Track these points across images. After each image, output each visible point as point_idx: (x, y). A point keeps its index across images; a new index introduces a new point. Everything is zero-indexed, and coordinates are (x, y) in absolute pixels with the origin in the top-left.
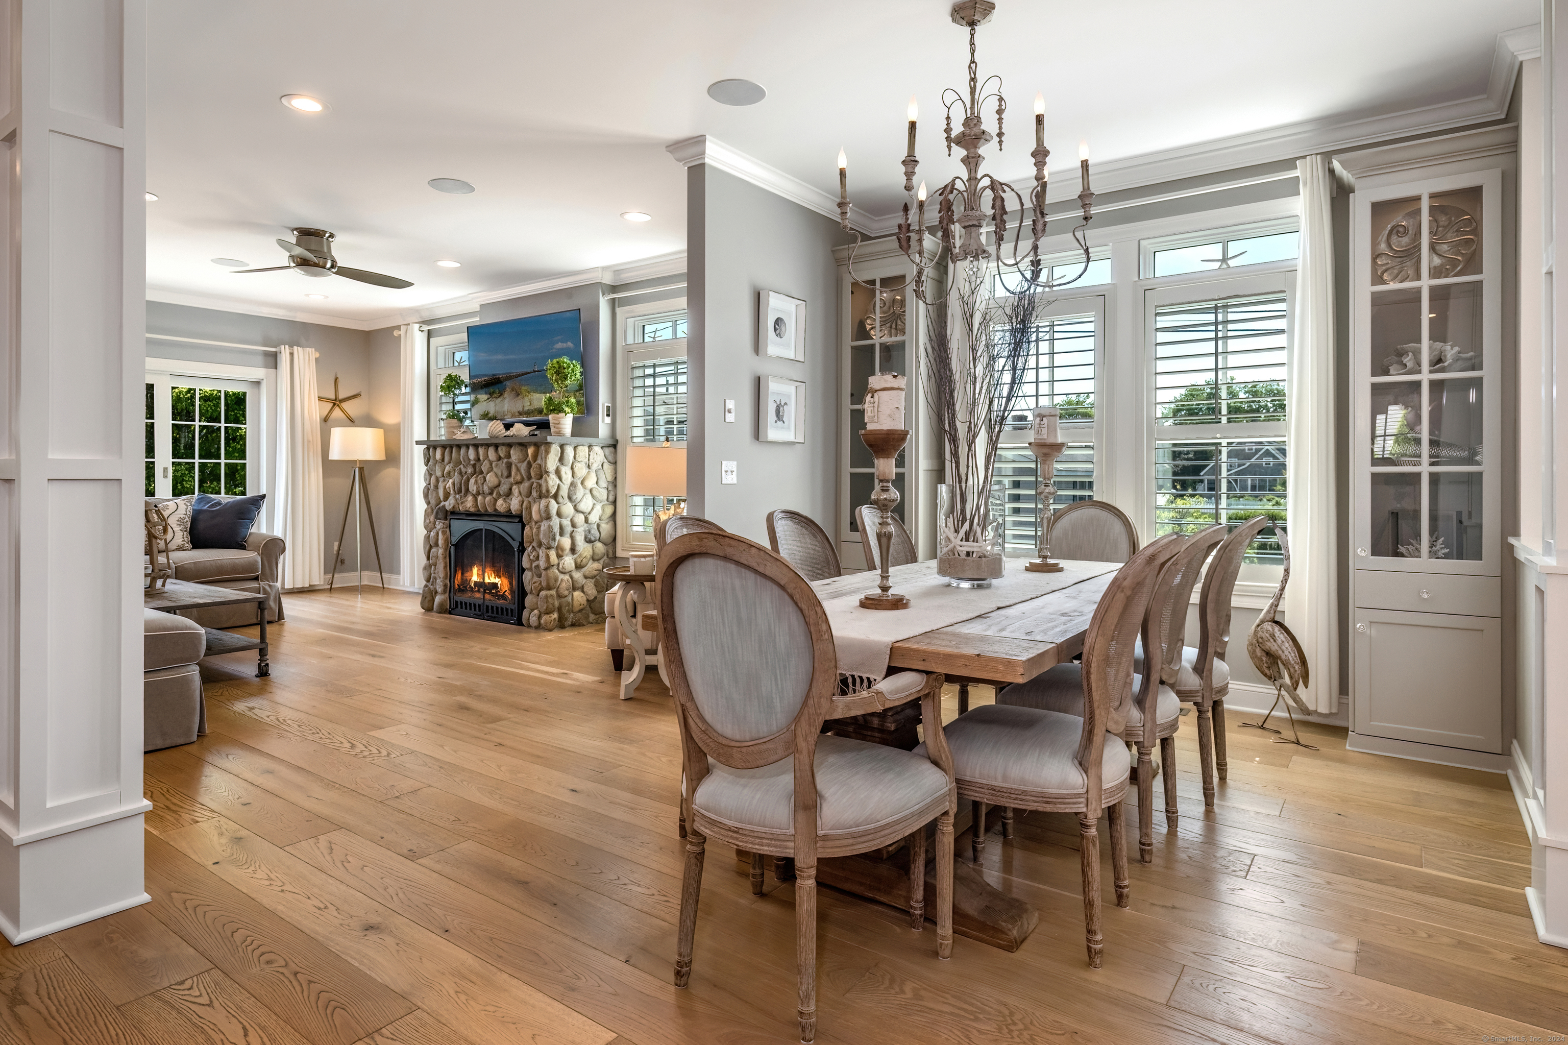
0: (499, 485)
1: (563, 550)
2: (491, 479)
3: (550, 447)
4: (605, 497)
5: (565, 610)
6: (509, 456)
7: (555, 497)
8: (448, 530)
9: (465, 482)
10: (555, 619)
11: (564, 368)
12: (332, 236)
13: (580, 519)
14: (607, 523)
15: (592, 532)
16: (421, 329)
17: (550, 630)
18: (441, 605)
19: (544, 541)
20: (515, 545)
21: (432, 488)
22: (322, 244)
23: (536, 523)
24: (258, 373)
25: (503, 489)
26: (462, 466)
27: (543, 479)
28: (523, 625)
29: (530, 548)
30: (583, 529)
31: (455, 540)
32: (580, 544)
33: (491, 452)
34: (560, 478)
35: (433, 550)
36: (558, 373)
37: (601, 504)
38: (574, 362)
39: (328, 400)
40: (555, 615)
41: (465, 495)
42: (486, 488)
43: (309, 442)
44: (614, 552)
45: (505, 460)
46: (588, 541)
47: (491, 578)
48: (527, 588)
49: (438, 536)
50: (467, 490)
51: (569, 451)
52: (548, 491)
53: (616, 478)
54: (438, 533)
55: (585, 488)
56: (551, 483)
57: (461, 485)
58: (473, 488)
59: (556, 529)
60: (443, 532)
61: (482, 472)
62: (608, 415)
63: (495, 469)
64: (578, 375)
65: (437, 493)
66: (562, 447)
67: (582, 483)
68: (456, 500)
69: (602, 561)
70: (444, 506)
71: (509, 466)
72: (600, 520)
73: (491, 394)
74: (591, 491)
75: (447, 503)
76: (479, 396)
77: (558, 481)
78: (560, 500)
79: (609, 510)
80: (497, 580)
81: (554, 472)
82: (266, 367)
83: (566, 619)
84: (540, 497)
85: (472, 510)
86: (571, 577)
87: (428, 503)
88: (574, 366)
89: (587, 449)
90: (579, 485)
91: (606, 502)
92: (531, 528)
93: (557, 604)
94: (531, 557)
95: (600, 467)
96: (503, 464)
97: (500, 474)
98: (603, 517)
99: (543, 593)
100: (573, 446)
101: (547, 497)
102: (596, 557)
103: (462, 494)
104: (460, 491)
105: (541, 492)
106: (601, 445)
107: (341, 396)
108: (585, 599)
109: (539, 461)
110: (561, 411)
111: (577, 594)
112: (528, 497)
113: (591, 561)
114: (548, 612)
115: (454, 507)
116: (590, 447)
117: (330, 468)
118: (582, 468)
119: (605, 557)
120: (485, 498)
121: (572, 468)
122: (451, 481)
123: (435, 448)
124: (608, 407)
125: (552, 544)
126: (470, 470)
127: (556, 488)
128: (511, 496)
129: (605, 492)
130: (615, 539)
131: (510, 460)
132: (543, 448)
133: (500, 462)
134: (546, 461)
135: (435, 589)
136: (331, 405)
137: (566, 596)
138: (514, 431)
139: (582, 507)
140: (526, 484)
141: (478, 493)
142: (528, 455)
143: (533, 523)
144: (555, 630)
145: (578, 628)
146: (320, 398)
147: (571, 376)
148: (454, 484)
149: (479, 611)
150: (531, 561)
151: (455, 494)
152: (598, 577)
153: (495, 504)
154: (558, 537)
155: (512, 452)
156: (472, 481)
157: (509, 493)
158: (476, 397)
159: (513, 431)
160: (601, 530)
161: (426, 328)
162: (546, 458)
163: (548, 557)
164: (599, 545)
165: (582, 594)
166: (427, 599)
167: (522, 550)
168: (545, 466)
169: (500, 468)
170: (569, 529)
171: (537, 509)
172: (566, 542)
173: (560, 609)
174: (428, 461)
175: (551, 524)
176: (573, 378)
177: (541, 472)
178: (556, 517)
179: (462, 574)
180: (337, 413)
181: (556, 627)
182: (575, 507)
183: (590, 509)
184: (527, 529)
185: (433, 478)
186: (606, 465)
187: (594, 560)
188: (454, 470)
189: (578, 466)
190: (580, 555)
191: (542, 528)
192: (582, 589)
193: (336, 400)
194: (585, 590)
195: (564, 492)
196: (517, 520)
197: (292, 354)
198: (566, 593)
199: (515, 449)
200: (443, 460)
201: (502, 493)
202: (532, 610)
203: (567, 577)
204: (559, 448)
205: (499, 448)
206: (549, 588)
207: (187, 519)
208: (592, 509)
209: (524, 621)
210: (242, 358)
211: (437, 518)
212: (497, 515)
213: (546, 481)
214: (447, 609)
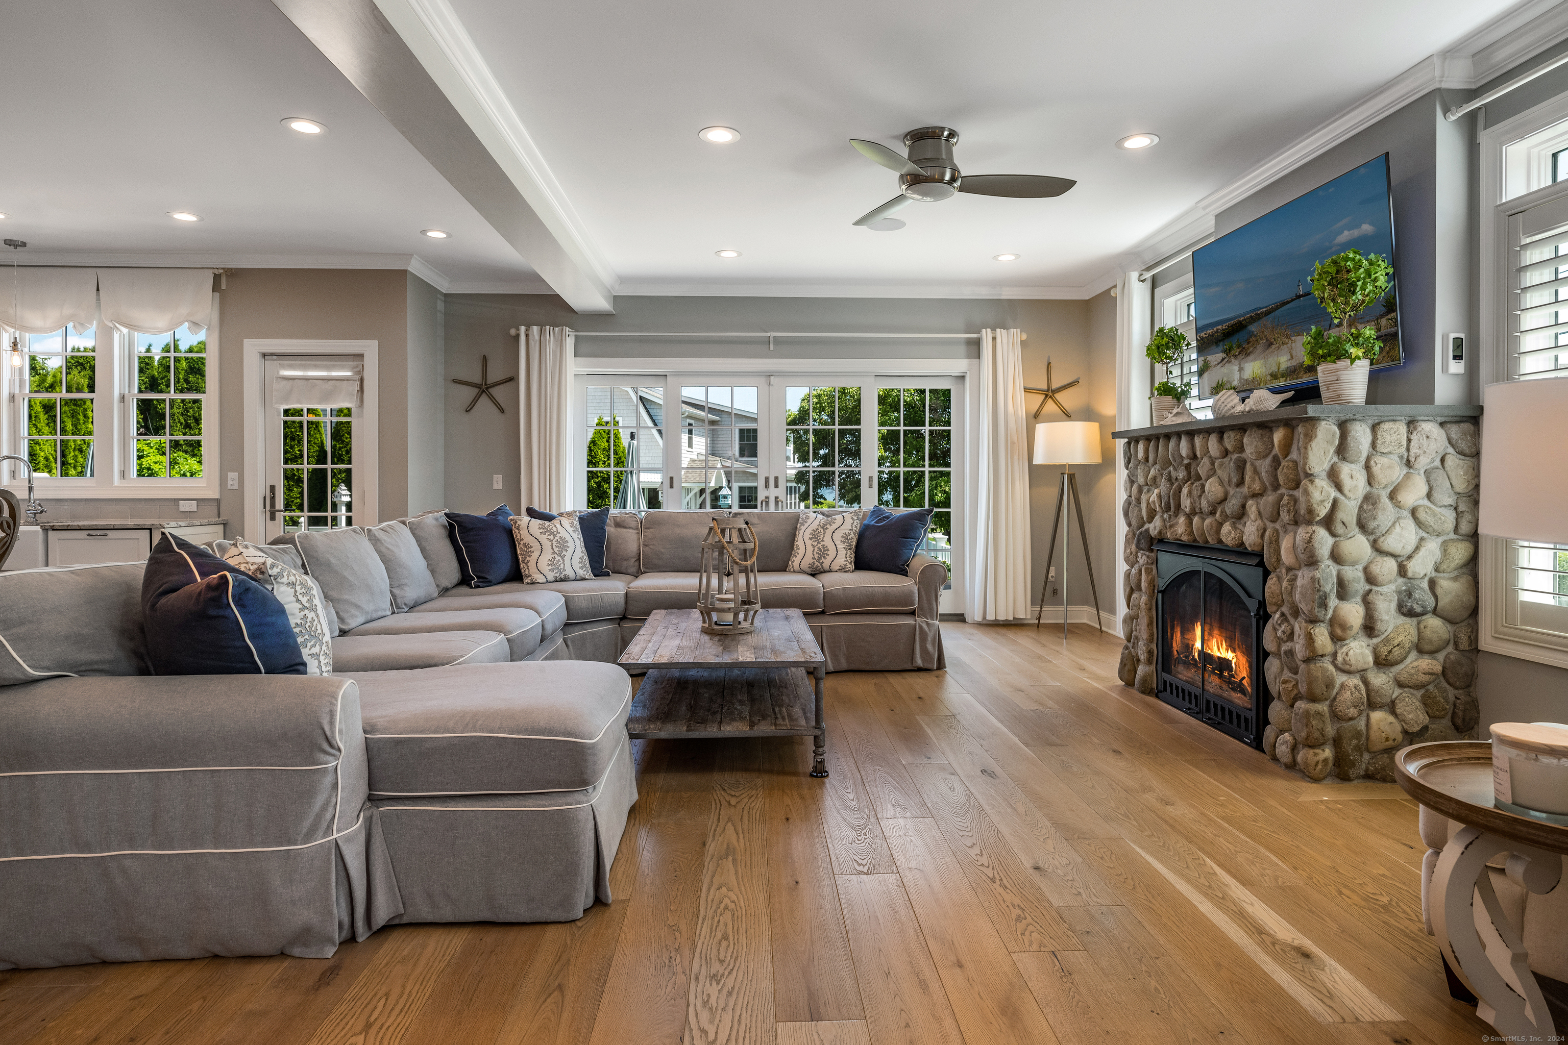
0: (1225, 500)
1: (1344, 627)
2: (1213, 488)
3: (1314, 427)
4: (1450, 524)
5: (1349, 746)
6: (1241, 448)
7: (1328, 522)
8: (1154, 567)
9: (1174, 494)
10: (1325, 761)
11: (1348, 271)
12: (952, 134)
13: (1386, 568)
14: (1455, 579)
15: (1416, 595)
16: (1142, 278)
17: (1316, 780)
18: (1144, 680)
19: (1302, 606)
20: (1252, 605)
21: (1134, 502)
22: (938, 149)
23: (1289, 569)
24: (959, 365)
25: (1232, 506)
26: (1171, 469)
27: (1301, 489)
28: (1263, 751)
29: (1277, 615)
30: (1393, 587)
31: (1162, 584)
32: (1385, 617)
33: (1213, 441)
34: (1339, 487)
35: (1134, 596)
36: (1334, 282)
37: (1440, 540)
38: (1372, 256)
39: (1037, 391)
40: (1327, 753)
41: (1176, 515)
42: (1204, 504)
43: (1013, 443)
44: (1474, 639)
45: (1235, 456)
46: (1406, 611)
47: (1220, 650)
48: (1274, 688)
49: (1140, 575)
50: (1178, 506)
51: (1361, 434)
52: (1310, 511)
53: (1477, 486)
54: (1140, 570)
55: (1398, 505)
56: (1316, 496)
57: (1169, 497)
58: (1186, 503)
59: (1330, 586)
60: (1146, 569)
61: (1199, 478)
62: (1458, 357)
63: (1219, 472)
64: (1382, 281)
65: (1140, 510)
66: (1343, 426)
67: (1392, 496)
68: (1164, 521)
69: (1441, 656)
70: (1147, 530)
71: (1241, 466)
72: (1437, 570)
73: (1228, 352)
74: (1414, 512)
75: (1151, 526)
76: (1210, 358)
77: (1333, 493)
78: (1339, 529)
79: (1460, 552)
80: (1230, 655)
81: (1324, 475)
82: (969, 357)
83: (1353, 764)
84: (1296, 523)
85: (1185, 538)
86: (1366, 682)
87: (1129, 525)
88: (1371, 264)
89: (1403, 429)
90: (1385, 500)
91: (1452, 536)
92: (1279, 578)
93: (1330, 730)
94: (1279, 633)
95: (1437, 463)
96: (1230, 463)
97: (1226, 479)
98: (1443, 567)
99: (1301, 705)
100: (1370, 422)
101: (1309, 522)
102: (1427, 647)
103: (1172, 513)
104: (1168, 509)
105: (1296, 512)
106: (1440, 419)
107: (1054, 386)
108: (1399, 729)
109: (1294, 455)
110: (1345, 355)
111: (1377, 716)
112: (1274, 521)
113: (1413, 655)
114: (1313, 745)
115: (1160, 532)
116: (1411, 424)
117: (1037, 474)
118: (1390, 467)
119: (1450, 648)
120: (1203, 520)
121: (1367, 467)
122: (1156, 491)
123: (1137, 442)
124: (1458, 343)
125: (1320, 614)
126: (1181, 474)
127: (1328, 506)
128: (1245, 519)
129: (1449, 517)
130: (1474, 612)
131: (1243, 455)
132: (1300, 429)
133: (1226, 460)
134: (1306, 453)
135: (1137, 654)
136: (1043, 396)
137: (1351, 719)
138: (1252, 403)
139: (1391, 543)
140: (1270, 498)
141: (1193, 512)
142: (1273, 445)
143: (1284, 571)
144: (1328, 781)
145: (1380, 784)
146: (1027, 390)
147: (1365, 284)
148: (1159, 496)
149: (1196, 705)
150: (1280, 641)
151: (1163, 512)
152: (1430, 687)
153: (1218, 532)
154: (1333, 602)
155: (1245, 440)
156: (1185, 491)
157: (1241, 514)
158: (1205, 361)
159: (1250, 404)
160: (1439, 591)
161: (1148, 275)
162: (1306, 448)
163: (1310, 639)
164: (1433, 623)
165: (1391, 719)
166: (1126, 668)
167: (1264, 617)
168: (1305, 464)
169: (1227, 470)
170: (1361, 586)
171: (1290, 545)
172: (1353, 613)
173: (1337, 742)
174: (1129, 462)
175: (1318, 575)
176: (1370, 287)
177: (1298, 474)
178: (1330, 562)
179: (1182, 633)
180: (1050, 406)
181: (1329, 775)
182: (1375, 545)
183: (1410, 549)
184: (1272, 581)
185: (1135, 486)
186: (1453, 460)
187: (1421, 651)
188: (1162, 475)
189: (1380, 464)
190: (1387, 640)
191: (1299, 582)
192: (1392, 707)
193: (1048, 391)
194: (1398, 711)
195: (1349, 511)
196: (1255, 561)
197: (994, 339)
198: (1353, 712)
199: (1250, 435)
200: (1147, 459)
201: (1228, 512)
202: (1282, 732)
203: (1354, 681)
204: (1336, 429)
205: (1225, 436)
206: (1313, 698)
207: (852, 535)
208: (1417, 548)
209: (1266, 746)
210: (942, 349)
211: (1138, 547)
212: (1222, 550)
213: (1306, 493)
214: (1152, 689)
